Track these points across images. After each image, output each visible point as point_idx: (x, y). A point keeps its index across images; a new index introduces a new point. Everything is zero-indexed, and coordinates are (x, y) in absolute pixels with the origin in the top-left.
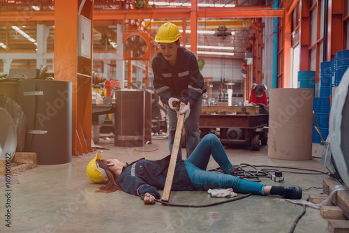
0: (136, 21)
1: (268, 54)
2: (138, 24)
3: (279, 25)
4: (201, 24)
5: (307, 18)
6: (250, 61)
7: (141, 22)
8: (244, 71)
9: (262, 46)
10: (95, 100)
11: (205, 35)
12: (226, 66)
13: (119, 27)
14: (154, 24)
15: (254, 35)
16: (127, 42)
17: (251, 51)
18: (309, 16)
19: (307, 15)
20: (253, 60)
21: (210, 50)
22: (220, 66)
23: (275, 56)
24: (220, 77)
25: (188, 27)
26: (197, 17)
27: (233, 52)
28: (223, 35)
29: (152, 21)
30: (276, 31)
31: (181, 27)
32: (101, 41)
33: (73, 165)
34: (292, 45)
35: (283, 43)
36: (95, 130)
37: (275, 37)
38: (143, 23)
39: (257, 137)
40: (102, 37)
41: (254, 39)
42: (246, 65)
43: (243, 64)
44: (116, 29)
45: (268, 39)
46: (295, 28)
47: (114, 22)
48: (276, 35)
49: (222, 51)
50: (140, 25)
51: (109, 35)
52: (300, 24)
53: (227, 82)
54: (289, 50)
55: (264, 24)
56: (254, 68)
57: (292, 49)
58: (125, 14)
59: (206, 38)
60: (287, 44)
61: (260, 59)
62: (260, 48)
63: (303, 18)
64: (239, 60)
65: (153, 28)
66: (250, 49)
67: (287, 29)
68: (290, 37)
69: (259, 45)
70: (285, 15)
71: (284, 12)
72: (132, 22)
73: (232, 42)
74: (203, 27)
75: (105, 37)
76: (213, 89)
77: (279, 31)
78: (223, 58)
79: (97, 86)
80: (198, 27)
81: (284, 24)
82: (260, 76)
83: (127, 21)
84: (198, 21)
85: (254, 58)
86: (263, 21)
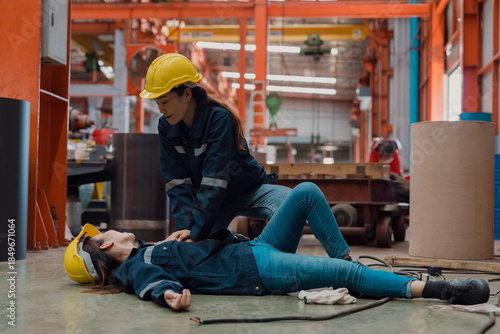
0: (152, 24)
1: (400, 88)
2: (155, 31)
3: (420, 33)
4: (274, 32)
5: (474, 16)
6: (366, 103)
7: (160, 27)
8: (354, 124)
9: (388, 74)
10: (73, 152)
11: (282, 55)
12: (321, 114)
13: (119, 36)
14: (186, 32)
15: (375, 52)
16: (134, 63)
17: (368, 84)
18: (477, 12)
19: (473, 10)
20: (373, 101)
21: (291, 84)
22: (310, 114)
23: (415, 91)
24: (309, 135)
25: (250, 38)
26: (268, 15)
27: (335, 87)
28: (315, 53)
29: (183, 25)
30: (416, 45)
31: (237, 38)
32: (84, 64)
33: (28, 263)
34: (446, 68)
35: (429, 65)
36: (72, 211)
37: (412, 57)
38: (165, 30)
39: (387, 221)
40: (87, 55)
41: (373, 61)
42: (359, 112)
43: (354, 110)
44: (113, 42)
45: (400, 61)
46: (451, 37)
47: (110, 26)
48: (415, 52)
49: (314, 85)
50: (159, 33)
51: (100, 53)
52: (461, 28)
53: (323, 145)
54: (440, 78)
55: (392, 32)
56: (374, 115)
57: (445, 76)
58: (132, 9)
59: (283, 61)
60: (436, 67)
61: (386, 97)
62: (385, 78)
63: (466, 16)
64: (345, 103)
65: (184, 38)
66: (366, 81)
67: (437, 38)
68: (442, 54)
69: (384, 72)
70: (431, 13)
71: (431, 8)
72: (145, 26)
73: (332, 69)
74: (279, 38)
75: (92, 57)
76: (297, 157)
77: (421, 46)
78: (315, 100)
79: (77, 134)
80: (270, 38)
81: (429, 32)
82: (385, 130)
83: (135, 25)
84: (270, 26)
85: (375, 96)
86: (390, 27)
